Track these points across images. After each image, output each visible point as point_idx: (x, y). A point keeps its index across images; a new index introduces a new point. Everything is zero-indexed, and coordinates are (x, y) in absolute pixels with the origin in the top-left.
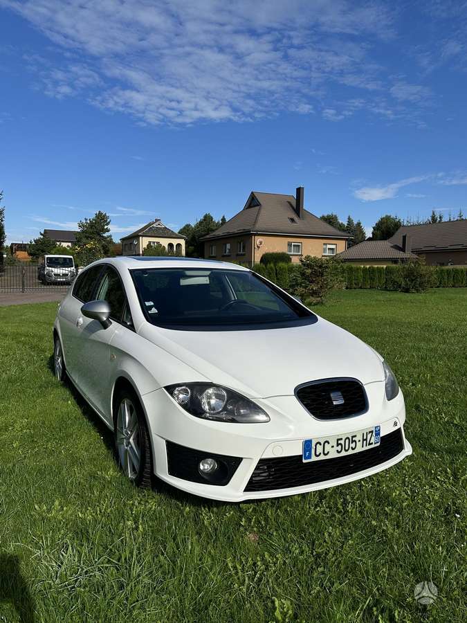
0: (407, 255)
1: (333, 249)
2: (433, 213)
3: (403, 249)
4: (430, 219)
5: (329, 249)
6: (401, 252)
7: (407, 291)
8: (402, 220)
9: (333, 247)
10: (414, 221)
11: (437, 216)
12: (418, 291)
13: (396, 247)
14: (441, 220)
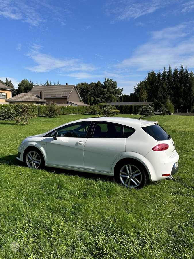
0: (43, 100)
1: (4, 95)
2: (47, 81)
3: (40, 97)
4: (46, 83)
5: (3, 95)
6: (40, 99)
7: (50, 117)
8: (33, 83)
9: (5, 94)
10: (39, 84)
11: (49, 82)
12: (55, 117)
13: (37, 96)
14: (50, 84)
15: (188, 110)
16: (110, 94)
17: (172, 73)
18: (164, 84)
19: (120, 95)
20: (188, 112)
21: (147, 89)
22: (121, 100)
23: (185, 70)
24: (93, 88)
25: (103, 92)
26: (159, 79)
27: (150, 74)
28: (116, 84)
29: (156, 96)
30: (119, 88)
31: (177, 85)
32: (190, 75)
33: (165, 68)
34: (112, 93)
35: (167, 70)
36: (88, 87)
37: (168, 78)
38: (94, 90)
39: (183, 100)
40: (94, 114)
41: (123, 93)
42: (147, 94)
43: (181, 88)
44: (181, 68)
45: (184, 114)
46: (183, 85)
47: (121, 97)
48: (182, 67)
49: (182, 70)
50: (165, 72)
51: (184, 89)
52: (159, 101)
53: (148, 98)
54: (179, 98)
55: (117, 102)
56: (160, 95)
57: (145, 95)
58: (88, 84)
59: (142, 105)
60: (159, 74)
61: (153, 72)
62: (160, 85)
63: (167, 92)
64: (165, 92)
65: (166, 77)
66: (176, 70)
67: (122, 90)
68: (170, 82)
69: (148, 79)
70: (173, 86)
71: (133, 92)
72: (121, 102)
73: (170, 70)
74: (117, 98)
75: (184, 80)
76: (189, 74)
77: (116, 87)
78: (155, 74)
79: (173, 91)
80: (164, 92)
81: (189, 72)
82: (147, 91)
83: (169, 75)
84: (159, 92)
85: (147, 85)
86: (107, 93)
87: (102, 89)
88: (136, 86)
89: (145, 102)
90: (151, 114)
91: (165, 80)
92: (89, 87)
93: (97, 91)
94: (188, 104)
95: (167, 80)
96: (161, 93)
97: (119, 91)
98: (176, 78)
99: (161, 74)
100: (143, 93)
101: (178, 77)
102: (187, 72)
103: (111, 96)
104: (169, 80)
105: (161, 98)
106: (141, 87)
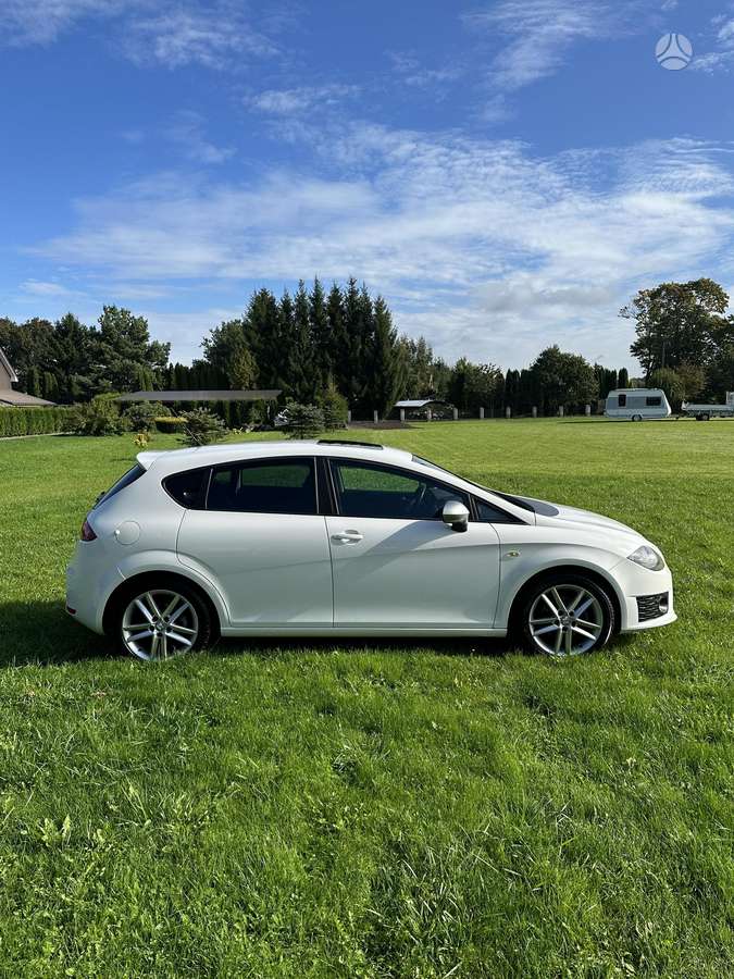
15: (376, 413)
16: (128, 362)
17: (325, 300)
18: (304, 334)
19: (163, 363)
20: (376, 418)
21: (253, 349)
22: (170, 384)
23: (360, 294)
24: (50, 341)
25: (98, 355)
26: (289, 317)
27: (257, 298)
28: (146, 326)
29: (283, 372)
30: (156, 343)
31: (341, 338)
32: (377, 310)
33: (301, 284)
34: (135, 357)
35: (310, 291)
36: (17, 337)
37: (313, 315)
38: (53, 345)
39: (362, 383)
40: (98, 433)
41: (173, 360)
42: (255, 364)
43: (354, 347)
44: (349, 287)
45: (366, 423)
46: (358, 338)
47: (167, 373)
48: (352, 283)
49: (353, 293)
50: (303, 296)
51: (362, 352)
52: (294, 387)
53: (260, 378)
54: (351, 379)
55: (156, 388)
56: (295, 366)
57: (247, 365)
58: (18, 324)
59: (255, 399)
60: (286, 303)
61: (264, 293)
62: (292, 335)
63: (315, 357)
64: (310, 360)
65: (308, 311)
66: (336, 291)
67: (167, 348)
68: (320, 328)
69: (255, 313)
70: (331, 341)
71: (201, 357)
72: (168, 388)
73: (317, 288)
74: (154, 375)
75: (361, 324)
76: (373, 305)
77: (146, 337)
78: (272, 301)
79: (332, 356)
80: (306, 358)
81: (372, 299)
82: (252, 355)
83: (315, 307)
84: (291, 359)
85: (253, 334)
86: (113, 358)
87: (93, 343)
88: (210, 336)
89: (251, 389)
90: (315, 429)
91: (305, 322)
92: (21, 334)
93: (67, 351)
94: (378, 396)
95: (311, 321)
96: (297, 361)
97: (158, 353)
98: (338, 315)
99: (293, 303)
100: (242, 361)
101: (343, 313)
102: (366, 299)
103: (133, 368)
104: (317, 323)
105: (298, 378)
106: (228, 339)
